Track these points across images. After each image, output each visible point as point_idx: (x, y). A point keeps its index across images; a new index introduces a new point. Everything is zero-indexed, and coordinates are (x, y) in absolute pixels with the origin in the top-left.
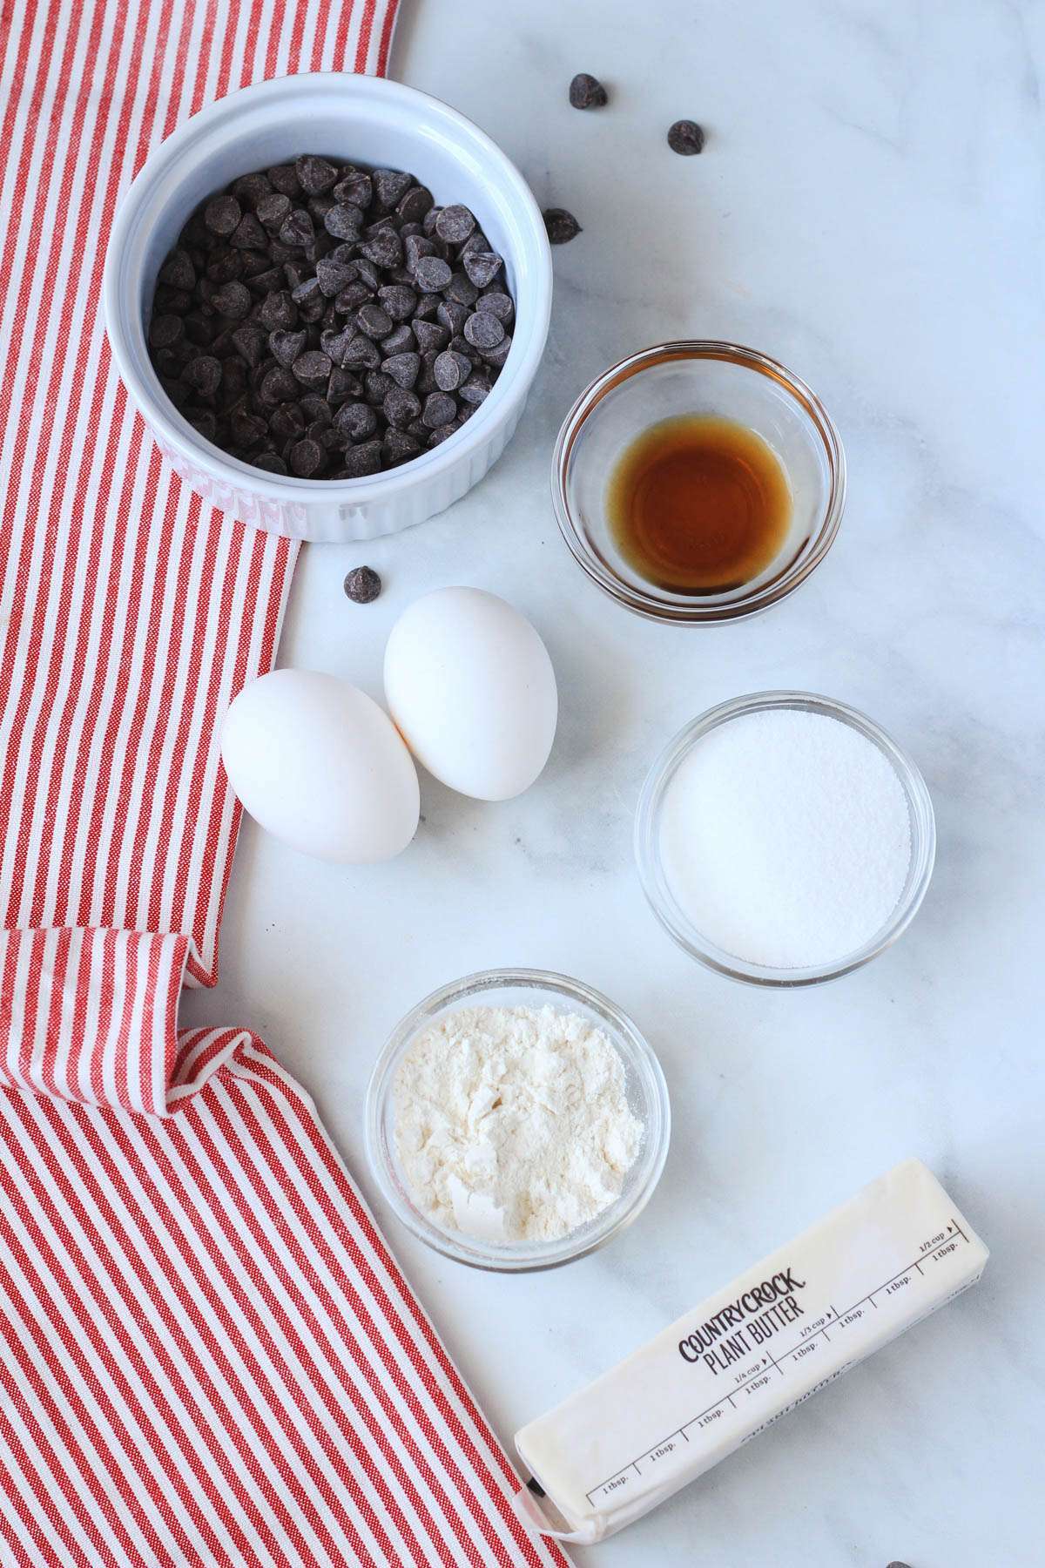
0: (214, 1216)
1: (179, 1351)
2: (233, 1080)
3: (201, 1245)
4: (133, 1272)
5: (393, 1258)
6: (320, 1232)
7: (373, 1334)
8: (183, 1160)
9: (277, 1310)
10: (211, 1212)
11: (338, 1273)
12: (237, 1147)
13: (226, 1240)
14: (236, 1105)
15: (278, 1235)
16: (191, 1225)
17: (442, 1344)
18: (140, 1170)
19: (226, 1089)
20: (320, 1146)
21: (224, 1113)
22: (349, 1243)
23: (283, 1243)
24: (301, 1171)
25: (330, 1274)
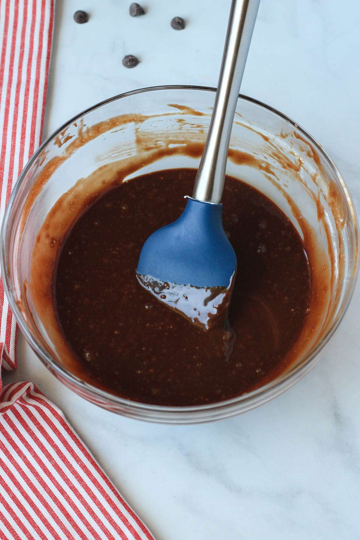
0: (24, 464)
1: (15, 522)
3: (20, 476)
5: (104, 472)
6: (71, 464)
7: (99, 504)
9: (55, 500)
10: (23, 462)
11: (80, 480)
12: (32, 434)
13: (31, 473)
14: (30, 418)
15: (53, 468)
16: (15, 469)
17: (128, 505)
19: (25, 412)
20: (68, 430)
22: (84, 467)
23: (56, 471)
24: (60, 440)
25: (77, 482)
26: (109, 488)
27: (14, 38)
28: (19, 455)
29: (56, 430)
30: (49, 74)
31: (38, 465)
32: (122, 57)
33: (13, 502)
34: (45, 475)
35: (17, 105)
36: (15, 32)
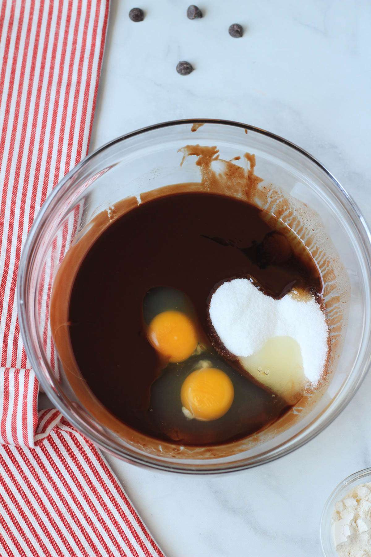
0: (54, 491)
1: (41, 549)
2: (60, 431)
3: (49, 503)
4: (20, 515)
5: (133, 506)
6: (100, 496)
8: (39, 466)
9: (83, 530)
10: (53, 489)
11: (109, 513)
12: (63, 460)
13: (60, 500)
14: (61, 442)
15: (82, 498)
16: (44, 494)
18: (21, 472)
19: (57, 435)
20: (99, 459)
21: (57, 446)
22: (113, 500)
23: (85, 501)
24: (91, 470)
26: (137, 523)
27: (67, 33)
28: (49, 481)
29: (87, 459)
30: (100, 75)
31: (67, 493)
32: (177, 63)
33: (40, 528)
34: (74, 504)
35: (66, 107)
36: (67, 27)
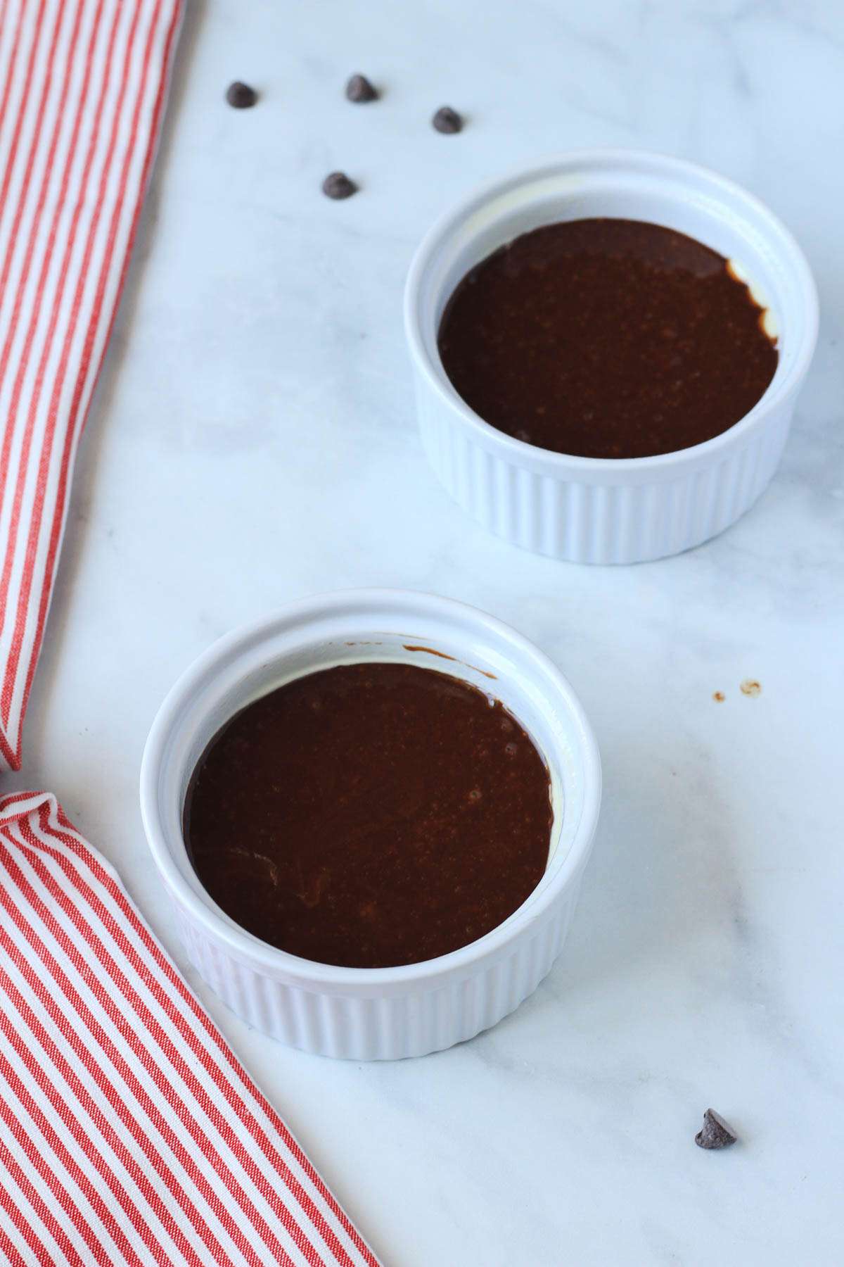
6: (126, 980)
11: (145, 1015)
20: (125, 908)
25: (138, 1017)
29: (98, 907)
